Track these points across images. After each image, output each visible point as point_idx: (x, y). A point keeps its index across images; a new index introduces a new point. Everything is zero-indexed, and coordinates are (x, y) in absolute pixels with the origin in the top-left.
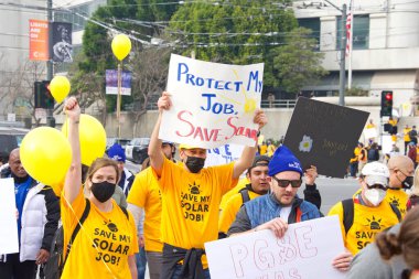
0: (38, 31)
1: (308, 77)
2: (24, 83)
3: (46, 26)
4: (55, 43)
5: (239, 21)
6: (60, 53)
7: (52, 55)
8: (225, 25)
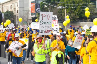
0: (33, 6)
1: (93, 14)
2: (25, 18)
3: (35, 4)
4: (36, 9)
5: (76, 2)
6: (38, 11)
7: (36, 11)
8: (73, 3)
